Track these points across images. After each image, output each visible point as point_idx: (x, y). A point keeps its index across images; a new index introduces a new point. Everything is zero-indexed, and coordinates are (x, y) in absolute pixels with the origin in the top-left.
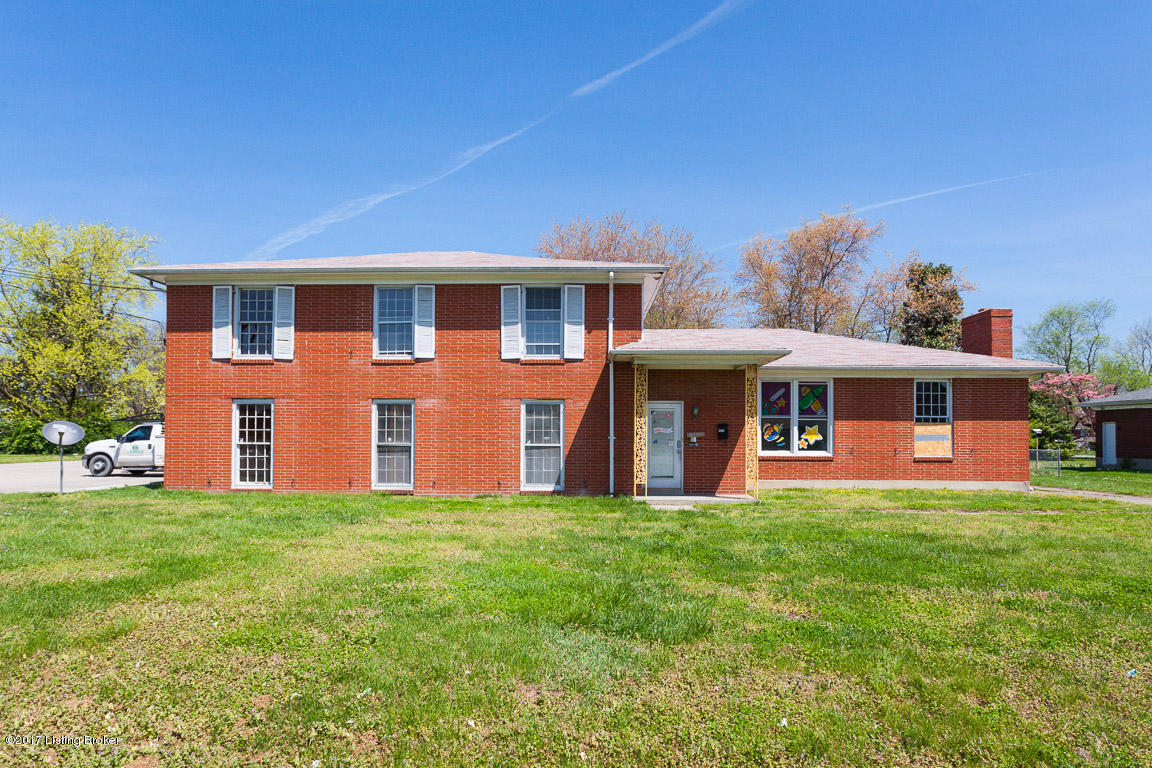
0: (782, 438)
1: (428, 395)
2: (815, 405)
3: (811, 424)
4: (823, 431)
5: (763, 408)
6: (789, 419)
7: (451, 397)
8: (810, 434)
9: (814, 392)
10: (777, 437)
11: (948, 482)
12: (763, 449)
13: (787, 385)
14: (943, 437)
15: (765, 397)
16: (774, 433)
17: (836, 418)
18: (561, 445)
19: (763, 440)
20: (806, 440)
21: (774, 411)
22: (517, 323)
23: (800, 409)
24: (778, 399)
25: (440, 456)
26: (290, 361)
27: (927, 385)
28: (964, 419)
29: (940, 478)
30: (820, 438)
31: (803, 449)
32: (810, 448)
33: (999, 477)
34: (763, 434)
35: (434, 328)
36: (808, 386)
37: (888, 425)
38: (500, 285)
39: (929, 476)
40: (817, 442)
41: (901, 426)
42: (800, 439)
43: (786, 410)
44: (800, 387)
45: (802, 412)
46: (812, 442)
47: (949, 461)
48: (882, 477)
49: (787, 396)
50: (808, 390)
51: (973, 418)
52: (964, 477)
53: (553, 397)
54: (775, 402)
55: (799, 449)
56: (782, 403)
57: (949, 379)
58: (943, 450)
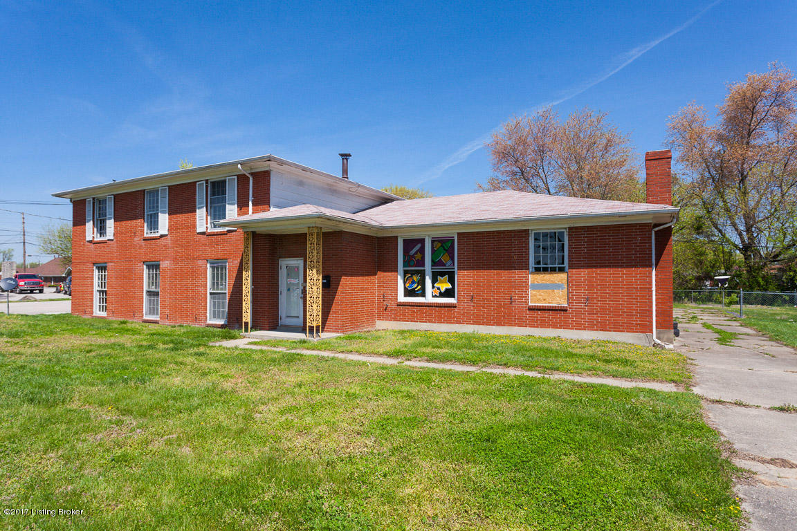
0: (420, 287)
1: (165, 258)
2: (445, 258)
3: (442, 274)
4: (451, 281)
5: (404, 261)
6: (424, 270)
7: (175, 260)
8: (442, 282)
9: (443, 245)
10: (416, 285)
11: (562, 330)
12: (405, 296)
13: (422, 241)
14: (558, 286)
15: (406, 252)
16: (413, 282)
17: (459, 269)
18: (227, 292)
19: (405, 288)
20: (438, 289)
21: (412, 264)
22: (203, 207)
23: (432, 261)
24: (416, 253)
25: (170, 298)
26: (112, 240)
27: (545, 235)
28: (578, 267)
29: (555, 327)
30: (449, 286)
31: (436, 296)
32: (442, 295)
33: (617, 328)
34: (405, 283)
35: (167, 214)
36: (439, 241)
37: (505, 275)
38: (196, 182)
39: (542, 324)
40: (447, 290)
41: (516, 275)
42: (433, 287)
43: (421, 262)
44: (433, 242)
45: (434, 263)
46: (443, 290)
47: (564, 310)
48: (499, 324)
49: (422, 250)
50: (440, 244)
51: (589, 266)
52: (579, 326)
53: (221, 257)
54: (413, 256)
55: (433, 297)
56: (419, 256)
57: (565, 228)
58: (559, 298)
